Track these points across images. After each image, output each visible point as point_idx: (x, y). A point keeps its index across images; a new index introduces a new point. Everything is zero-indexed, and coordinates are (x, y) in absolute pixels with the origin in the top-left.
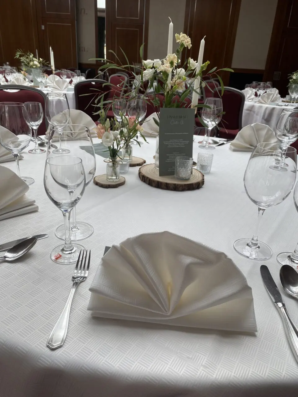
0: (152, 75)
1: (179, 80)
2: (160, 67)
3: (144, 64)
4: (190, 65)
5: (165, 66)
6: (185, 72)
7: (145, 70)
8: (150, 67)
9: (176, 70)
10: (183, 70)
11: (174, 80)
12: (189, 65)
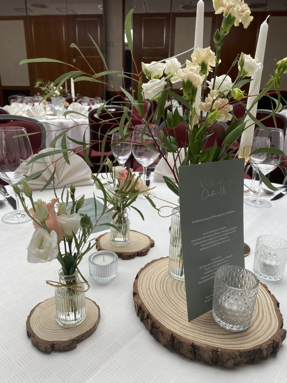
0: (162, 90)
1: (220, 99)
2: (176, 72)
3: (146, 70)
4: (245, 67)
5: (187, 70)
6: (233, 82)
7: (146, 81)
8: (158, 76)
9: (212, 80)
10: (229, 79)
11: (209, 101)
12: (242, 66)
